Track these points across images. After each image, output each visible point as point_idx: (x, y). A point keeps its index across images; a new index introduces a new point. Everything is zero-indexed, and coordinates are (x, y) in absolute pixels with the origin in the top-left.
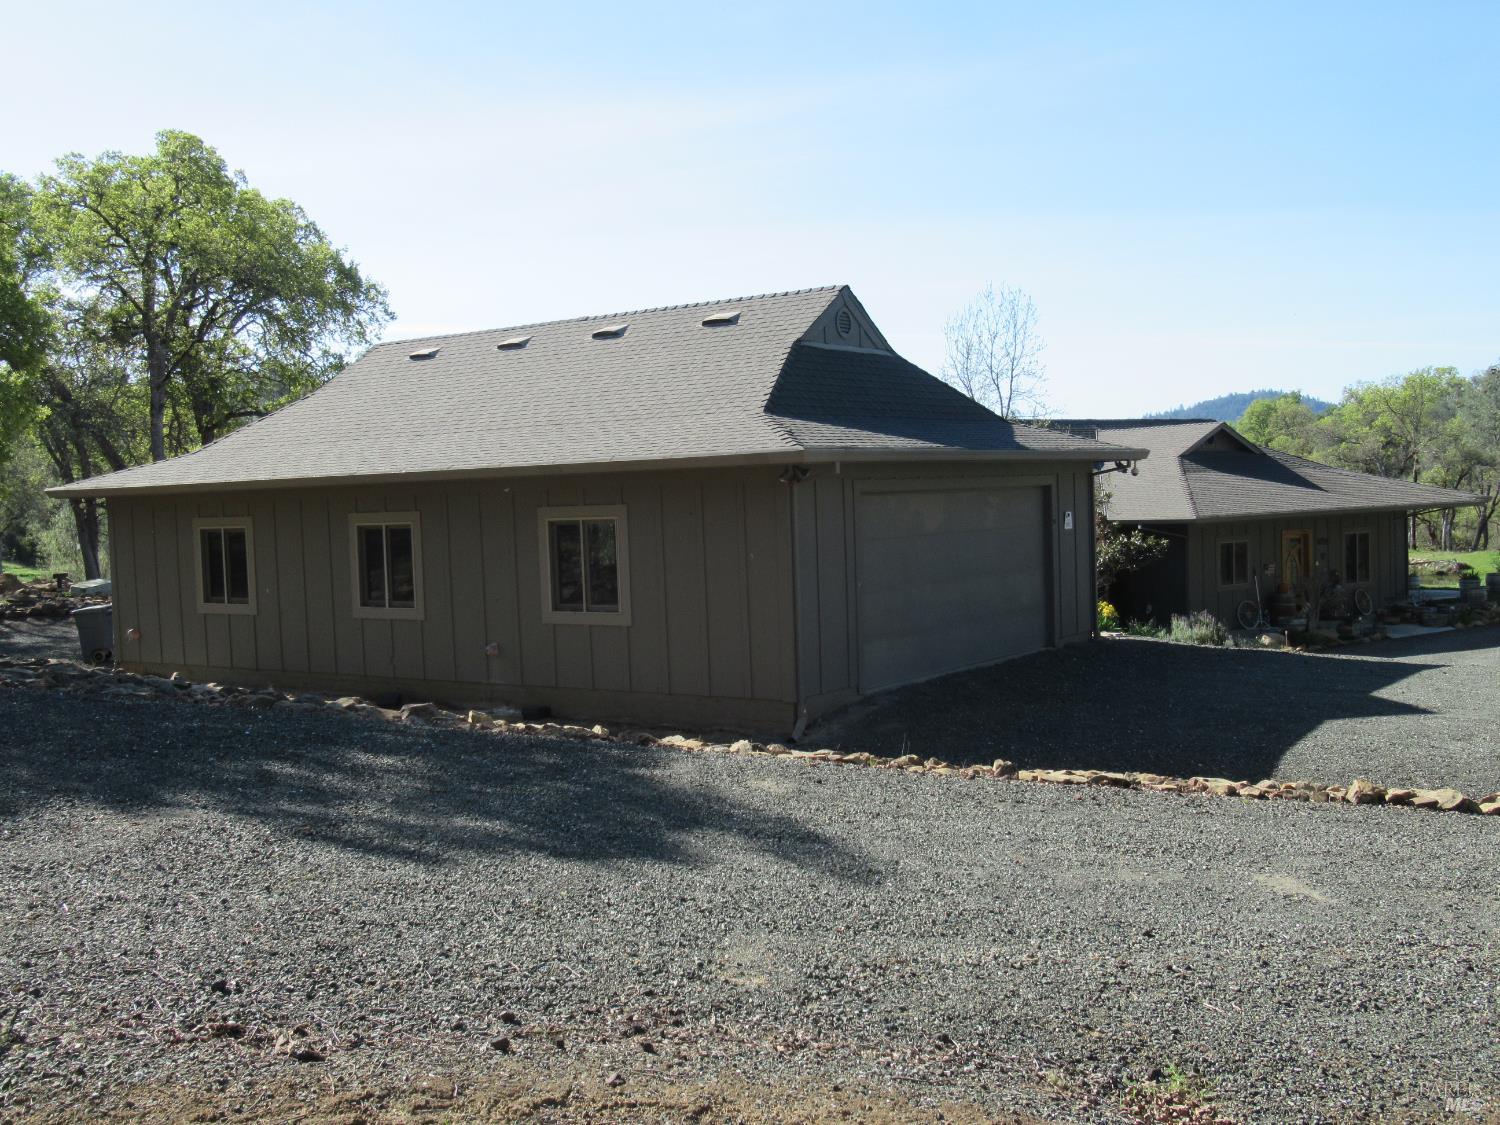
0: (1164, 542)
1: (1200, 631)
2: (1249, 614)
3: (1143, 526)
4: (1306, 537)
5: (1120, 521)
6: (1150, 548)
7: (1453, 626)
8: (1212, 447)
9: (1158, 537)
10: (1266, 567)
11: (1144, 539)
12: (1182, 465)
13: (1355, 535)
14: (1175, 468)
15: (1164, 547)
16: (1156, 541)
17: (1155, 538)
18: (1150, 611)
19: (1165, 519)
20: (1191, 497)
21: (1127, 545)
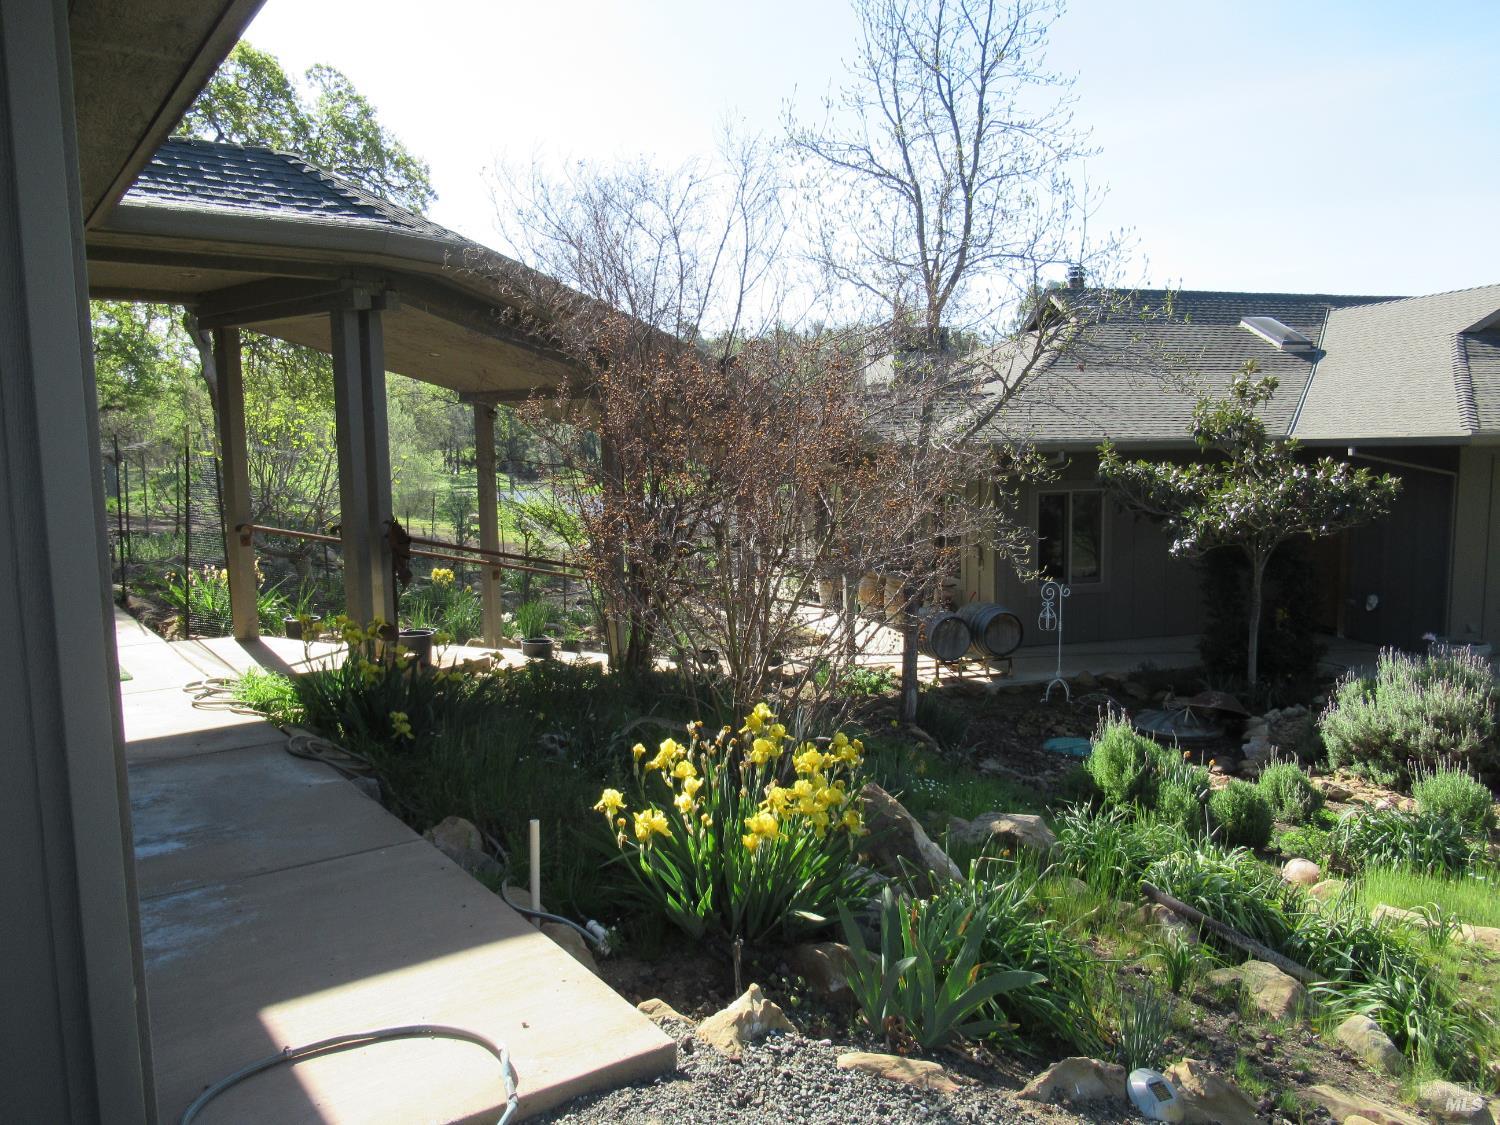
0: (1391, 481)
1: (1444, 697)
3: (1358, 449)
5: (1301, 441)
6: (1354, 496)
9: (1378, 470)
11: (1349, 473)
12: (1463, 346)
14: (1448, 352)
15: (1389, 493)
16: (1370, 478)
17: (1369, 473)
18: (1374, 605)
19: (1405, 435)
20: (1471, 399)
21: (1310, 487)
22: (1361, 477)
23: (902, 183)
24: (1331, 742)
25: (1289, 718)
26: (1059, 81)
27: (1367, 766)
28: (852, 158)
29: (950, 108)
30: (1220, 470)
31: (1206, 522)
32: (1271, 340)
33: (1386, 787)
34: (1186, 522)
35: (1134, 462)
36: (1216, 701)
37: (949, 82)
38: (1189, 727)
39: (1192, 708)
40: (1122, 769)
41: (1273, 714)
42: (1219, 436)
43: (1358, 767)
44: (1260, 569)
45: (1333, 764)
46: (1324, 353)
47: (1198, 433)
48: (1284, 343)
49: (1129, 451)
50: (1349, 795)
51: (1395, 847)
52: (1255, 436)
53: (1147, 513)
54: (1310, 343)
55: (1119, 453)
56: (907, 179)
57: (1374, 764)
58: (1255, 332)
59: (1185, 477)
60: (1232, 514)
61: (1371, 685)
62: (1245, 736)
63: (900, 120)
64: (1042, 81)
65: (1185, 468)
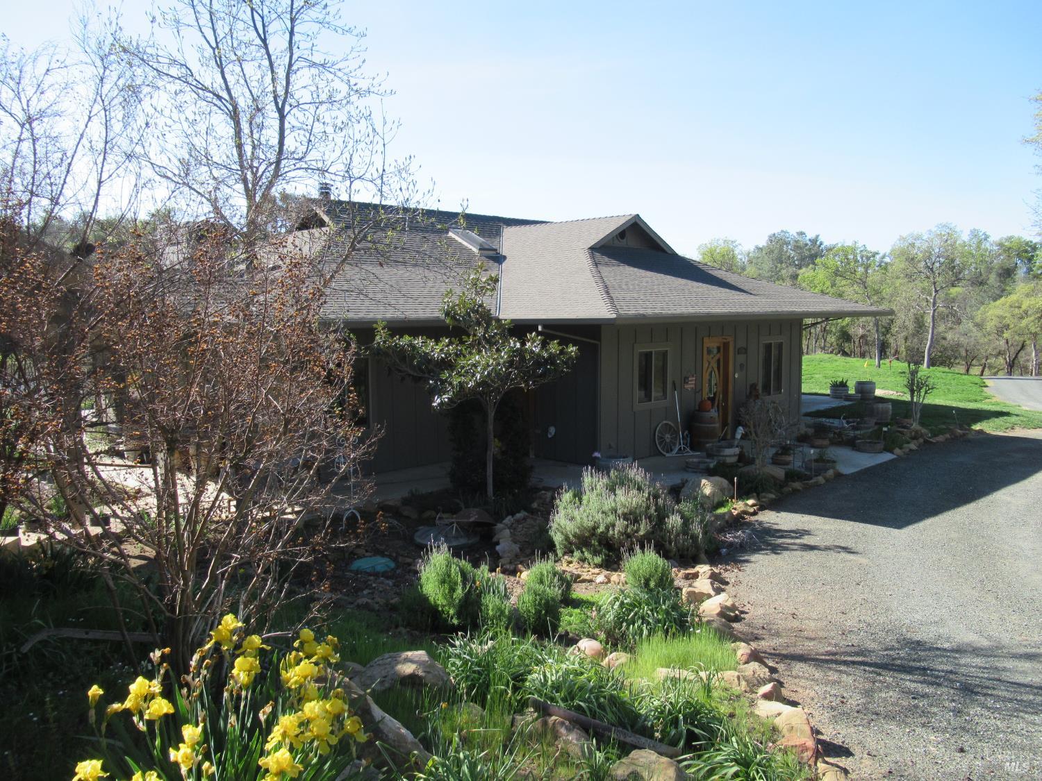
0: (572, 349)
1: (627, 499)
2: (668, 437)
3: (544, 327)
4: (726, 345)
5: (513, 321)
6: (552, 359)
7: (891, 451)
8: (623, 243)
9: (564, 342)
10: (686, 380)
11: (544, 345)
12: (593, 257)
13: (771, 344)
14: (585, 260)
15: (571, 357)
16: (560, 348)
17: (559, 344)
18: (553, 434)
19: (574, 317)
20: (607, 293)
21: (521, 353)
22: (554, 347)
23: (220, 98)
24: (558, 538)
25: (518, 521)
26: (355, 32)
27: (582, 552)
28: (174, 71)
29: (264, 41)
30: (462, 342)
31: (460, 382)
32: (471, 247)
33: (597, 566)
34: (443, 382)
35: (401, 337)
36: (474, 516)
37: (262, 18)
38: (456, 538)
39: (457, 523)
40: (452, 590)
41: (508, 520)
42: (463, 317)
43: (577, 554)
44: (492, 415)
45: (560, 553)
46: (505, 258)
47: (447, 314)
48: (480, 249)
49: (398, 328)
50: (579, 576)
51: (643, 618)
52: (486, 318)
53: (410, 375)
54: (496, 250)
55: (389, 329)
56: (225, 95)
57: (588, 550)
58: (460, 240)
59: (438, 348)
60: (478, 376)
61: (578, 495)
62: (495, 540)
63: (217, 43)
64: (340, 31)
65: (437, 342)
